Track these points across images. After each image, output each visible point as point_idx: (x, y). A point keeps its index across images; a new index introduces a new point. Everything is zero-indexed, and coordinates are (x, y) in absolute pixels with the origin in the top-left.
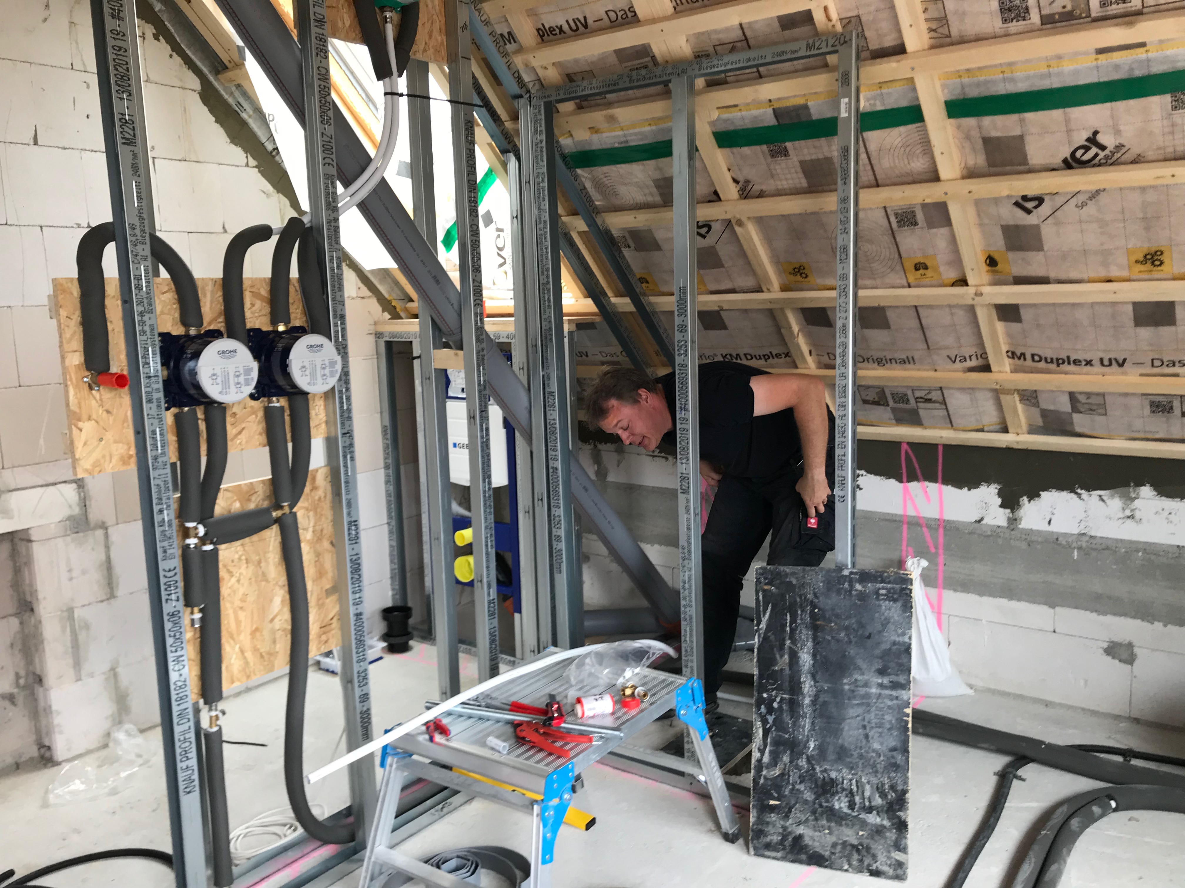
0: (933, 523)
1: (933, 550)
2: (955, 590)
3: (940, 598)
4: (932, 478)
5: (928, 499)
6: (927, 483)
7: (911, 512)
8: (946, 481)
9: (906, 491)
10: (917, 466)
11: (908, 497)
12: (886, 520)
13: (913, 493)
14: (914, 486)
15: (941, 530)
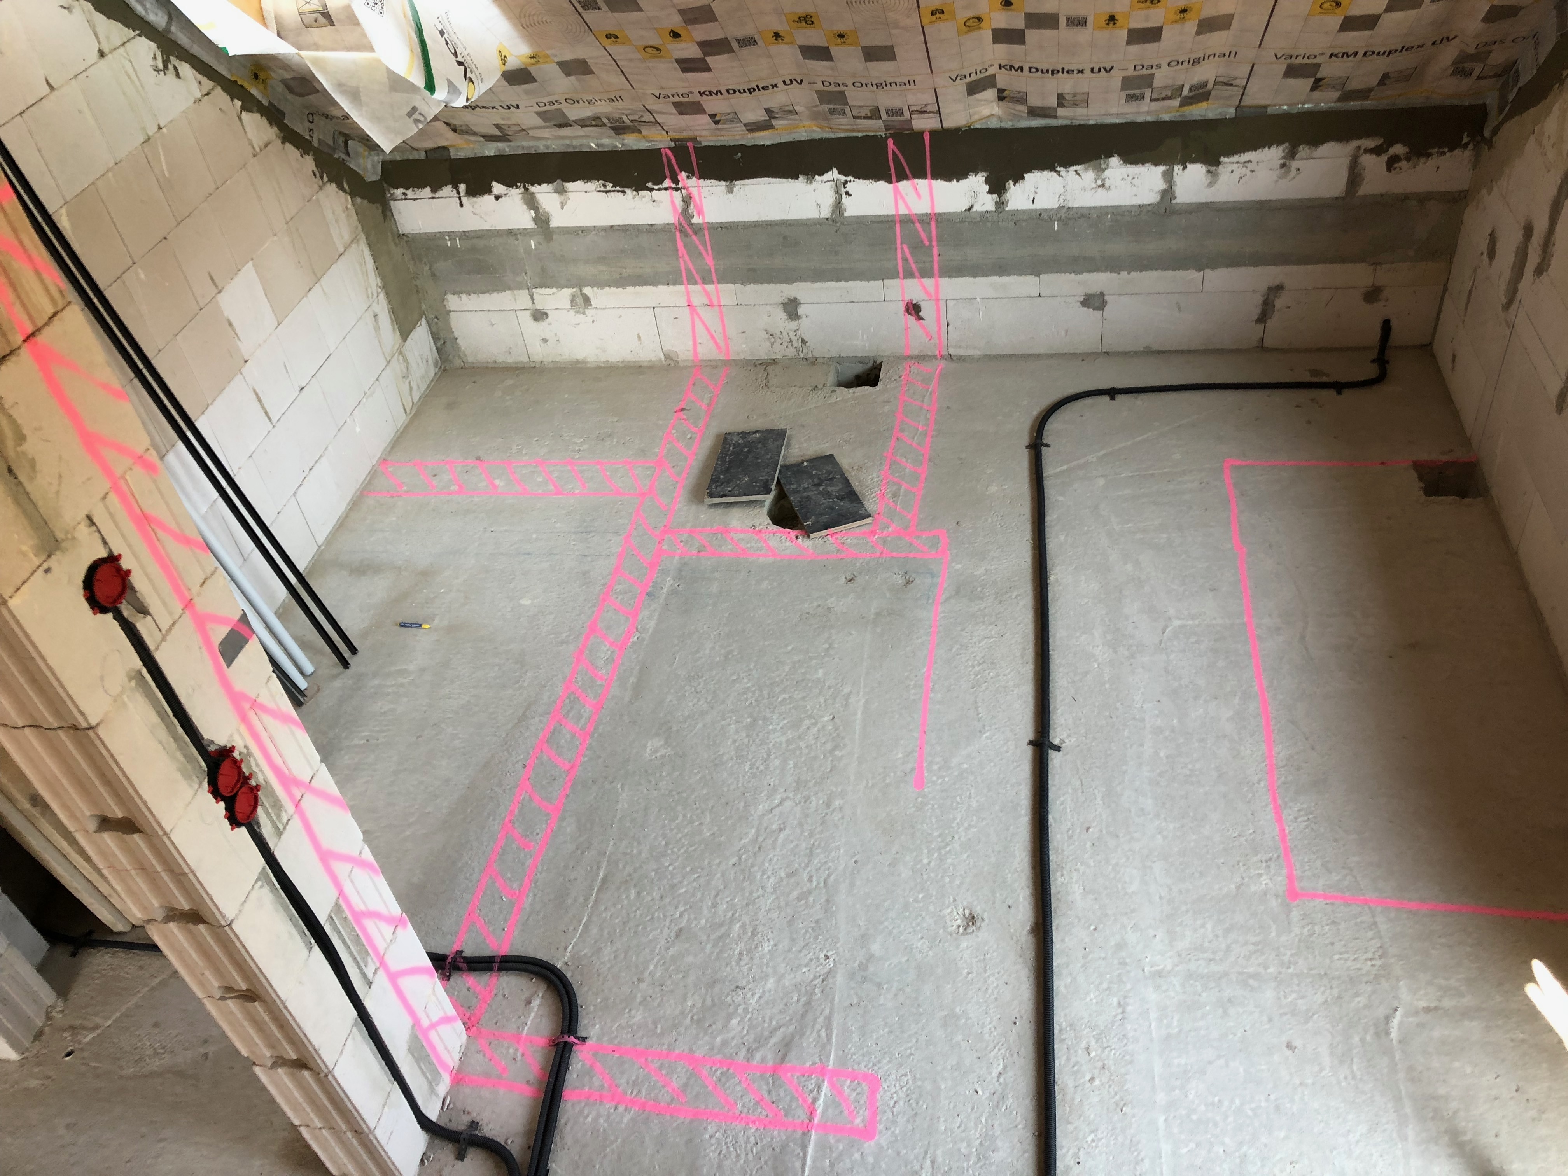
0: (925, 218)
1: (927, 243)
2: (950, 277)
3: (937, 286)
4: (922, 175)
5: (919, 195)
6: (916, 181)
7: (903, 211)
8: (935, 176)
9: (897, 192)
10: (905, 164)
11: (899, 197)
12: (879, 222)
13: (903, 193)
14: (904, 185)
15: (933, 224)
